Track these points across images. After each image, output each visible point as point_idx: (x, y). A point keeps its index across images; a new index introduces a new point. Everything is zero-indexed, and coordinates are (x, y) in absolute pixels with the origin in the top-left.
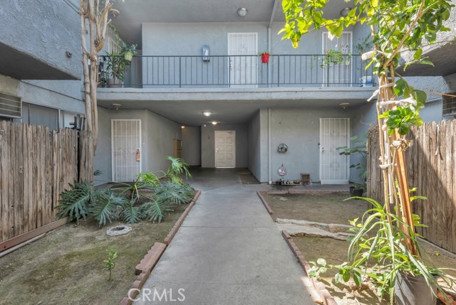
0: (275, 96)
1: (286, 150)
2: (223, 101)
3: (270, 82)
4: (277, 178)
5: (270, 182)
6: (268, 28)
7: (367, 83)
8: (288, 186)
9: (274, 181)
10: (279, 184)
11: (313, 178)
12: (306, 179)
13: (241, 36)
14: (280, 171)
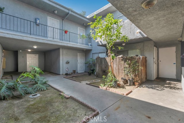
0: (69, 45)
1: (69, 63)
2: (51, 44)
3: (63, 39)
4: (66, 72)
5: (64, 74)
6: (63, 20)
7: (90, 45)
8: (70, 74)
9: (65, 73)
10: (67, 74)
11: (76, 72)
12: (74, 72)
13: (51, 19)
14: (67, 70)
